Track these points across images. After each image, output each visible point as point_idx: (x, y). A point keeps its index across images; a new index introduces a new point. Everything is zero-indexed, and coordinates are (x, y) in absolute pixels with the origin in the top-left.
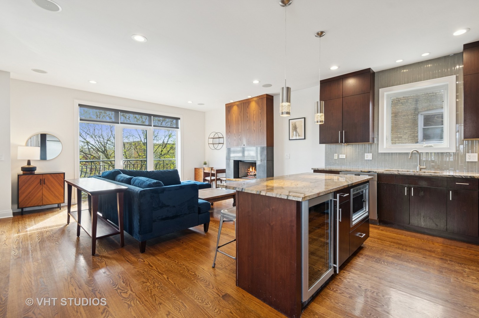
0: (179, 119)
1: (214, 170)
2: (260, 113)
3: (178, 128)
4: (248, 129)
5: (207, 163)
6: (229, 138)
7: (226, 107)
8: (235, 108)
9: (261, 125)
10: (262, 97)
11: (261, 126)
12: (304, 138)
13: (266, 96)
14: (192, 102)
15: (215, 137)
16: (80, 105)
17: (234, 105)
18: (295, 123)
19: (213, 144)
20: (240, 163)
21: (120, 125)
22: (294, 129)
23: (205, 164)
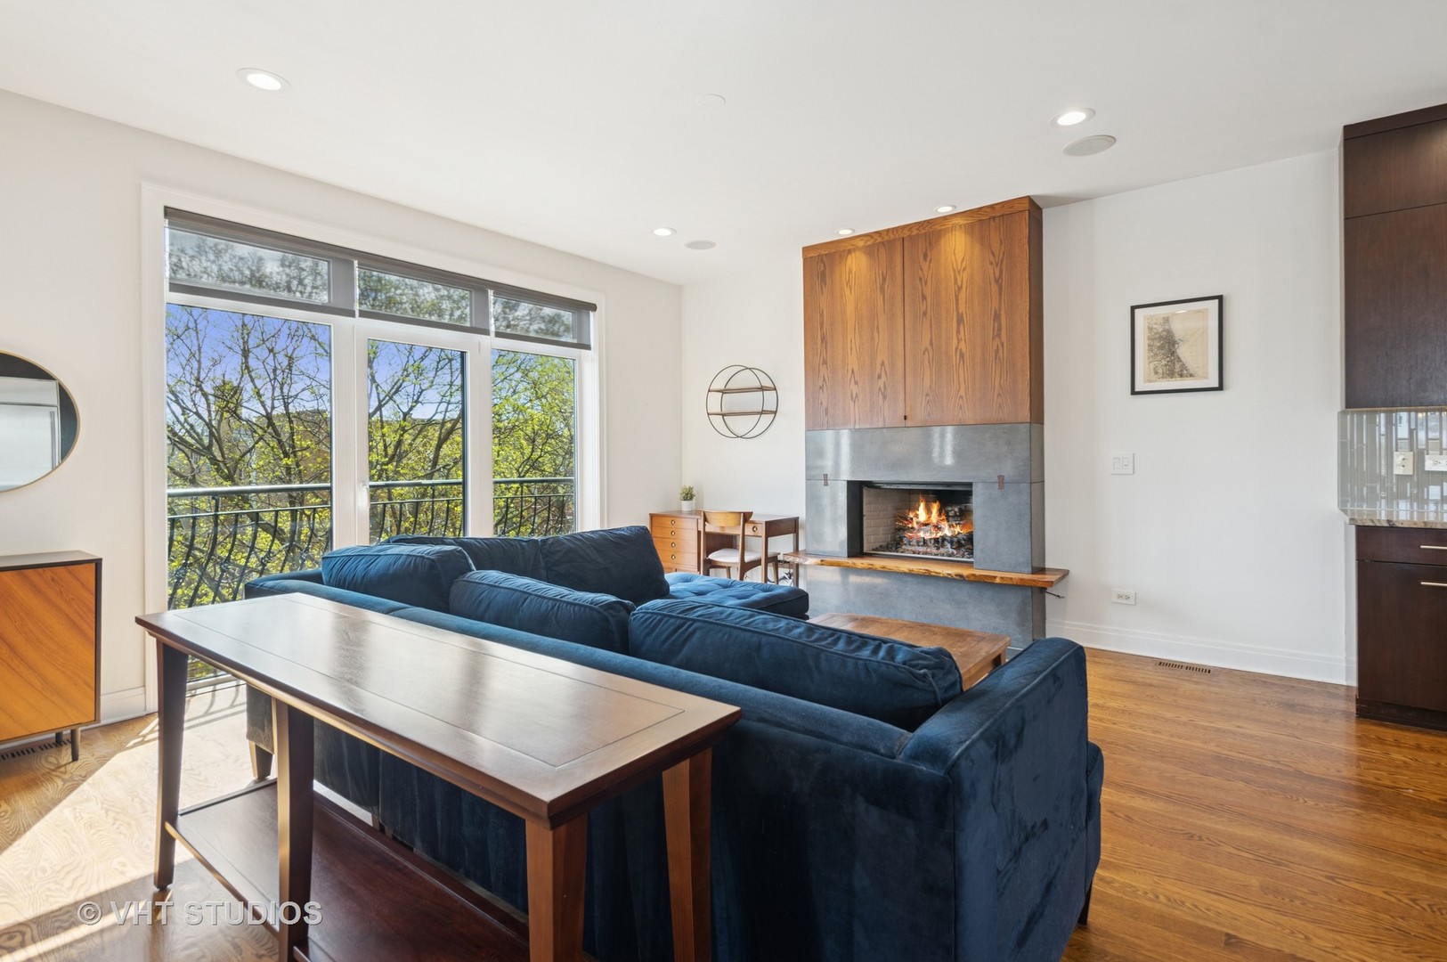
0: (593, 307)
1: (753, 522)
2: (996, 281)
3: (588, 347)
4: (926, 349)
5: (694, 492)
6: (821, 388)
7: (808, 261)
8: (857, 264)
9: (1000, 329)
10: (1007, 211)
11: (999, 335)
12: (1216, 385)
13: (1026, 205)
14: (674, 231)
15: (728, 387)
16: (169, 212)
17: (850, 252)
18: (1167, 320)
19: (723, 415)
20: (865, 491)
21: (359, 322)
22: (1161, 348)
23: (688, 496)
